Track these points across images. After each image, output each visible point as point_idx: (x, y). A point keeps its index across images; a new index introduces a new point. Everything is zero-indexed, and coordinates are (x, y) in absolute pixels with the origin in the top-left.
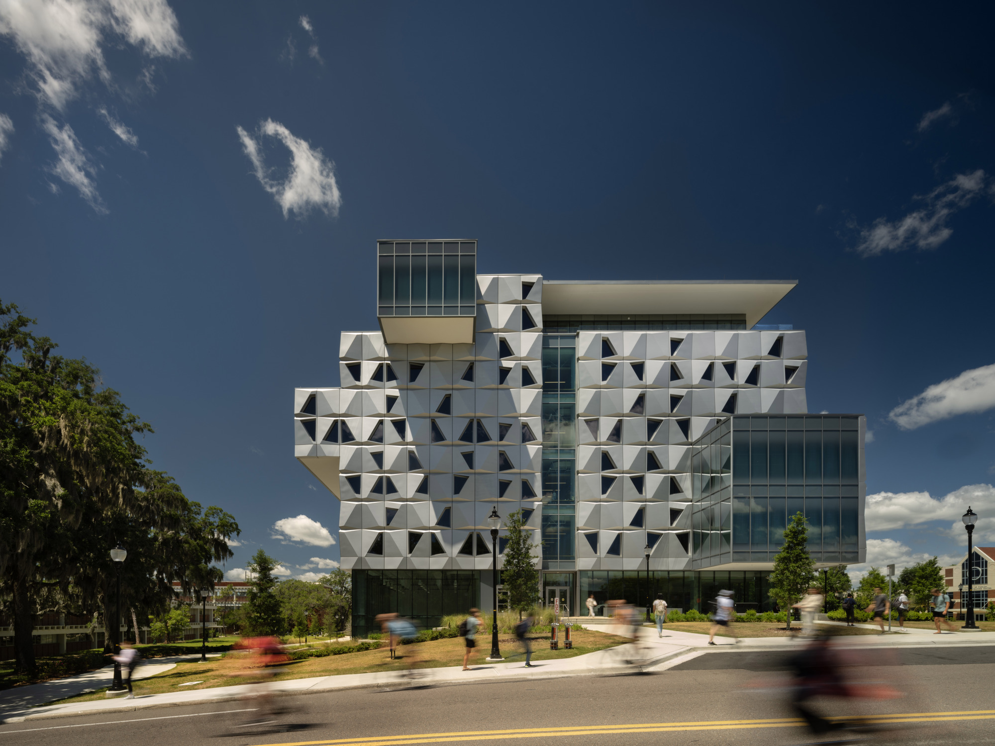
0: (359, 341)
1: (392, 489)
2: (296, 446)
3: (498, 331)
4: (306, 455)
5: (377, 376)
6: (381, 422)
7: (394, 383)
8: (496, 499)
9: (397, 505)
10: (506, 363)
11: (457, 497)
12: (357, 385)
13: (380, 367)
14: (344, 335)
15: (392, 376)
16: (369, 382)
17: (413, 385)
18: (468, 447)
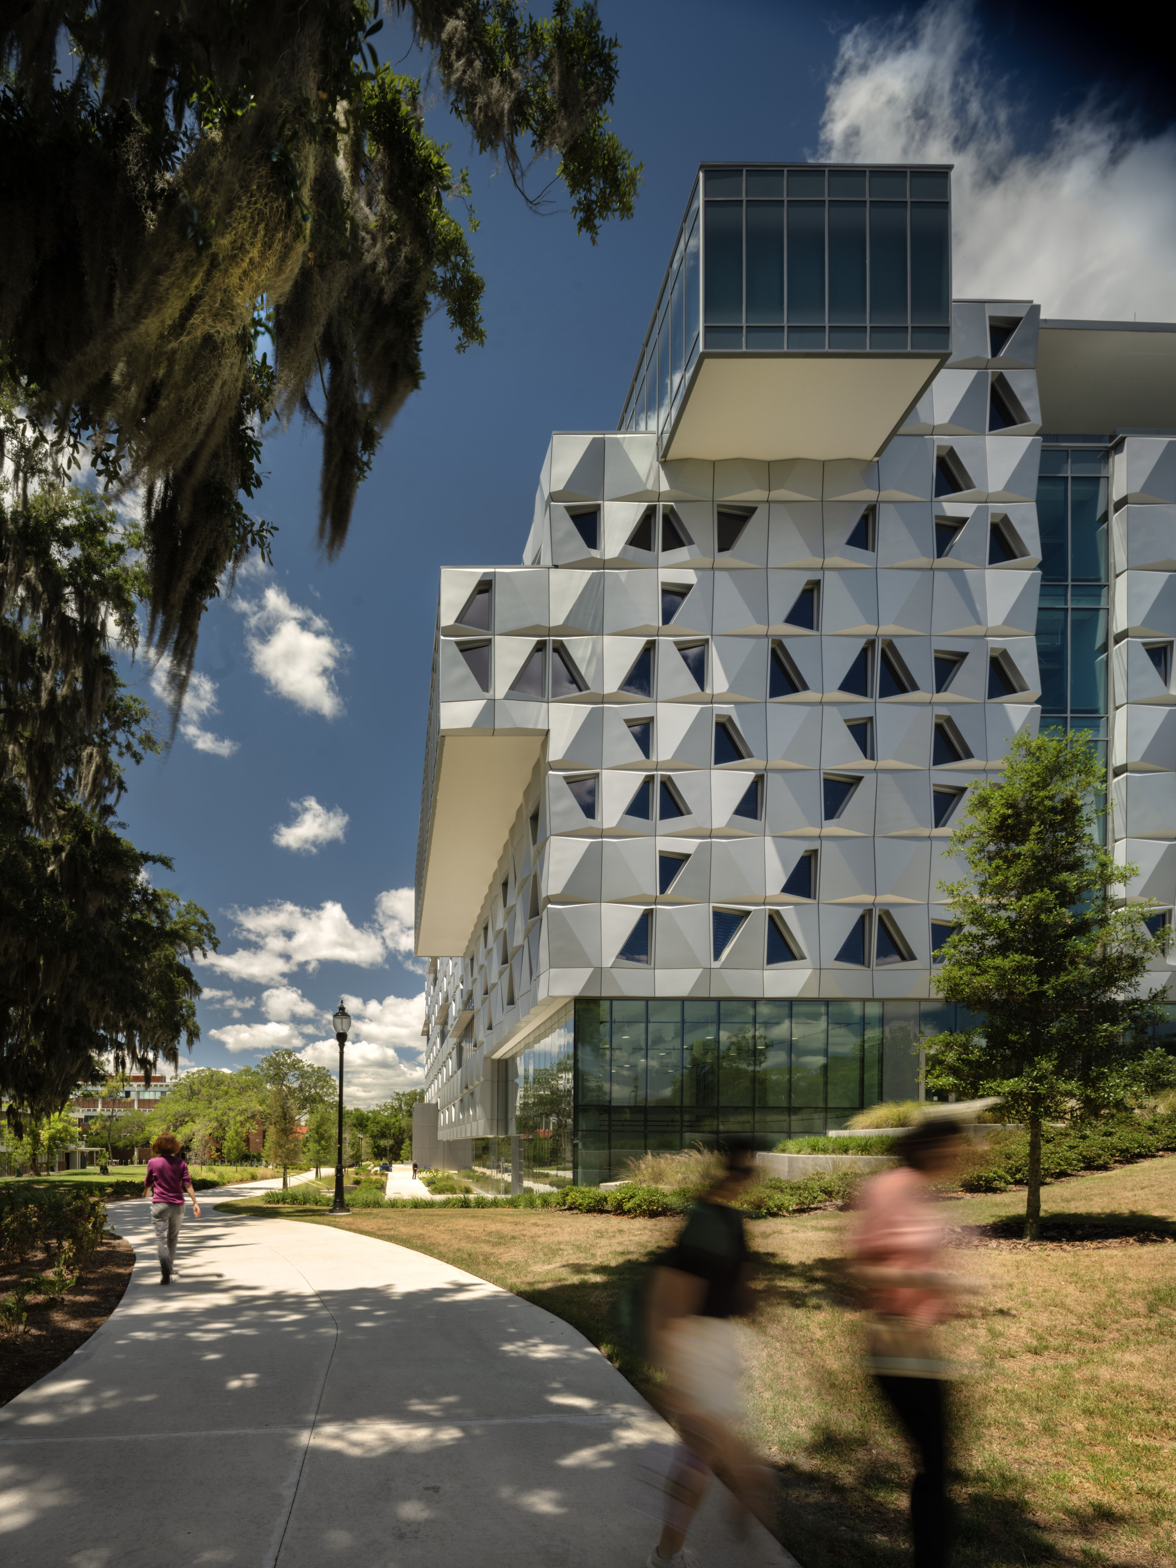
0: (595, 456)
1: (673, 806)
2: (442, 705)
3: (933, 431)
4: (470, 726)
5: (641, 538)
6: (649, 650)
7: (682, 554)
8: (925, 832)
9: (687, 846)
10: (952, 507)
11: (832, 828)
12: (593, 559)
13: (649, 515)
14: (559, 441)
15: (674, 539)
16: (624, 550)
17: (726, 559)
18: (859, 706)
